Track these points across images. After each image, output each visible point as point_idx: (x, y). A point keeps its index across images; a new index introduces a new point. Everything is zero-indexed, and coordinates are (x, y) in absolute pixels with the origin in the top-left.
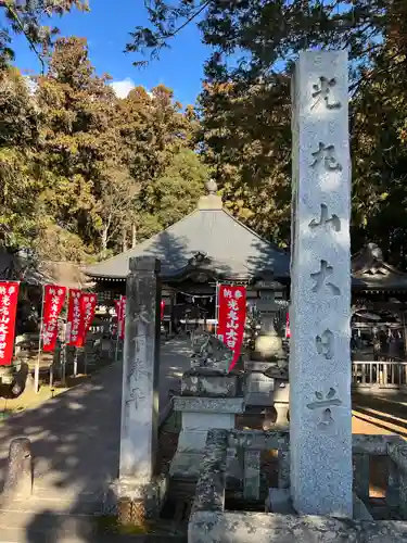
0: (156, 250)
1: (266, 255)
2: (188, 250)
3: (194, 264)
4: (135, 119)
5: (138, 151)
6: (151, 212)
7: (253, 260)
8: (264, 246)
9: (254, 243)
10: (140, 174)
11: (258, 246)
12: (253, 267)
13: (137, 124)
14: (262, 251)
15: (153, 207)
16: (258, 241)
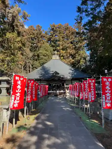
0: (41, 71)
1: (73, 72)
2: (51, 71)
3: (54, 74)
4: (31, 34)
5: (32, 43)
6: (36, 60)
7: (70, 73)
8: (72, 69)
9: (70, 68)
10: (33, 50)
11: (71, 69)
12: (71, 75)
13: (31, 36)
14: (73, 71)
15: (37, 59)
16: (71, 68)
